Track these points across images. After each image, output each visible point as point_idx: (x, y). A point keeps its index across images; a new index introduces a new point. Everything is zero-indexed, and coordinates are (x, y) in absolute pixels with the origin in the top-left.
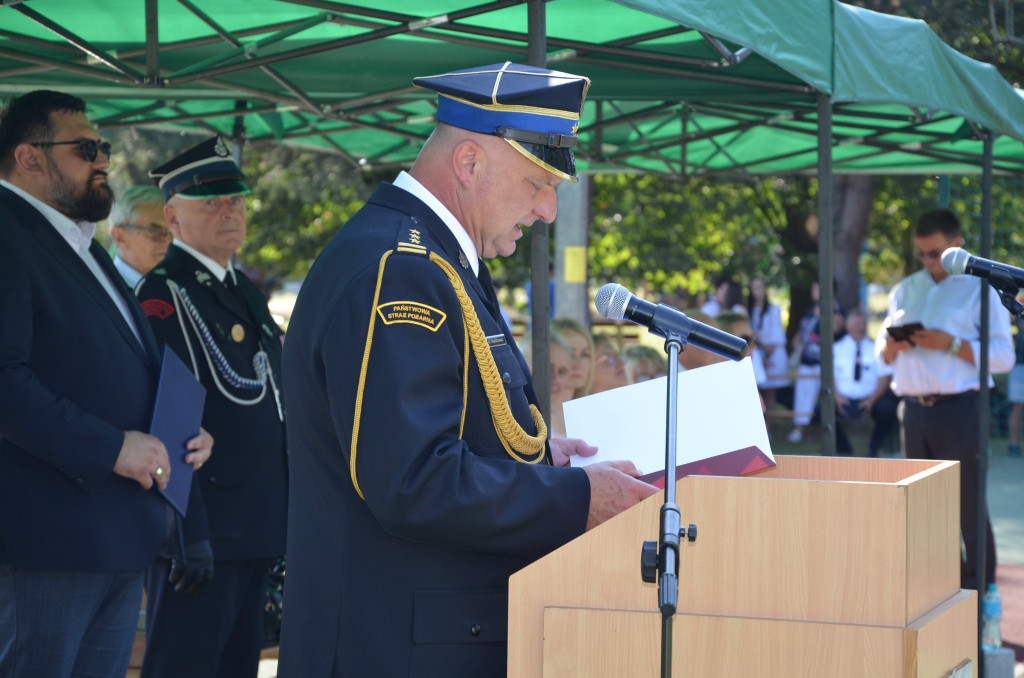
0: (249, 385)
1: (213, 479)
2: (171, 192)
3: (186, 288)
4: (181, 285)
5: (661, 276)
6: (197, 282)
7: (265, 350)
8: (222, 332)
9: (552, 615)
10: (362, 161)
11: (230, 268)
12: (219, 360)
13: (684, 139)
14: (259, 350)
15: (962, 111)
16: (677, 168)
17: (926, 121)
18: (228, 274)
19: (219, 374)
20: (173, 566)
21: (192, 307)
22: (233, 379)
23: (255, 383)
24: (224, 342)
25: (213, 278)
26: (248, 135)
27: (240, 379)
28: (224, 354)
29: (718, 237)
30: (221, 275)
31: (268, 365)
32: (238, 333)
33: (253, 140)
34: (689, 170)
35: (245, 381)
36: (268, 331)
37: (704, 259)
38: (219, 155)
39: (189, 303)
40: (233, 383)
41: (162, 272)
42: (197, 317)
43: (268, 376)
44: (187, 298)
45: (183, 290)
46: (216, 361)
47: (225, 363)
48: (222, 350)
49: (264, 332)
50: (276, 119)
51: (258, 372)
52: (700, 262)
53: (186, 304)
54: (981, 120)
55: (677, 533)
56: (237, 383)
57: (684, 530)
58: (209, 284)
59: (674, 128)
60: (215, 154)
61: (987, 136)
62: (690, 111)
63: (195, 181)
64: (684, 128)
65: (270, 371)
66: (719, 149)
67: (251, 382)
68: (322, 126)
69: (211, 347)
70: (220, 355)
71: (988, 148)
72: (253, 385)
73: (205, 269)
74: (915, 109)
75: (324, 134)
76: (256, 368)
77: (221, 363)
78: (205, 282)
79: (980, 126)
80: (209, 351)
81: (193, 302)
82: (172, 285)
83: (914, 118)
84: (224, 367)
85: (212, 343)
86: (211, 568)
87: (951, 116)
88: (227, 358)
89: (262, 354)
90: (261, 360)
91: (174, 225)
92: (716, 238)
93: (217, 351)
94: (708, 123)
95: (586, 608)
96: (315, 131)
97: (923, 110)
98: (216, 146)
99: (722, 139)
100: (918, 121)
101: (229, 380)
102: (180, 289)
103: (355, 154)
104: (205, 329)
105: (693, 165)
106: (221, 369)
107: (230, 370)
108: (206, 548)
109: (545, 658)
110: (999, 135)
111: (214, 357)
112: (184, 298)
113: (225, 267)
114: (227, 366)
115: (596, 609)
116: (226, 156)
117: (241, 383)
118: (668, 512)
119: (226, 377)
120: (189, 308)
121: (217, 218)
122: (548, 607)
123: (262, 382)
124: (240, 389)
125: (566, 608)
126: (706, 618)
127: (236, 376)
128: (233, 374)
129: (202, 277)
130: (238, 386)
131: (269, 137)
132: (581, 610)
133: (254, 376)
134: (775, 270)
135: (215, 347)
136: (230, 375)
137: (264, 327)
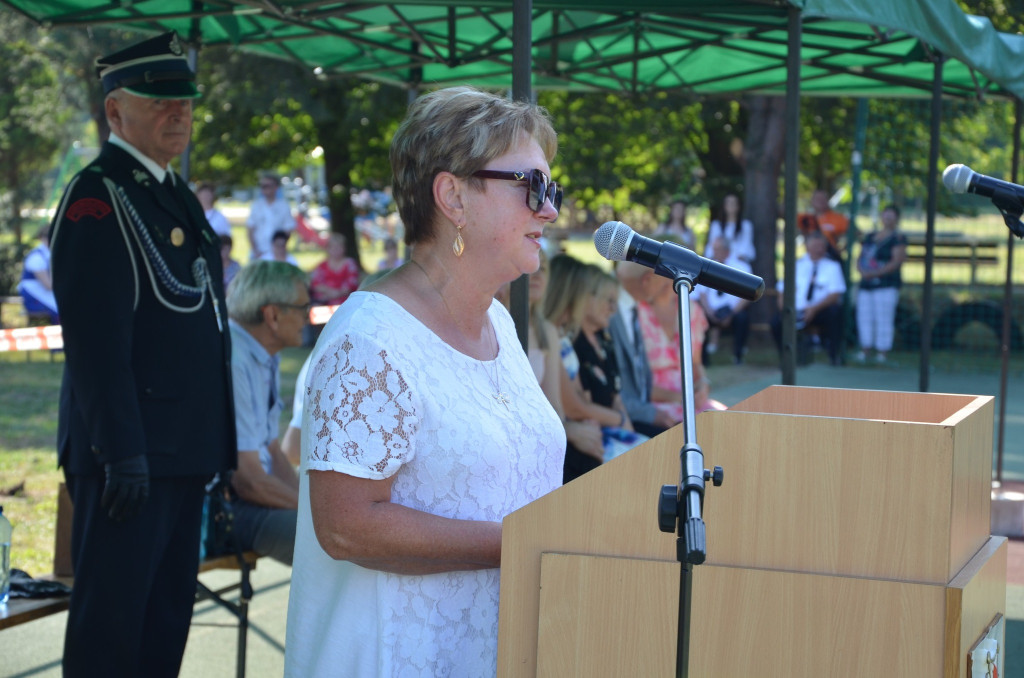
0: (189, 292)
1: (149, 390)
2: (116, 85)
3: (124, 186)
4: (118, 184)
5: (589, 192)
6: (135, 182)
7: (204, 257)
8: (161, 235)
9: (549, 561)
10: (318, 70)
11: (170, 169)
12: (159, 264)
13: (636, 57)
14: (197, 256)
15: (917, 32)
16: (629, 86)
17: (885, 41)
18: (168, 176)
19: (158, 280)
20: (107, 482)
21: (131, 207)
22: (172, 285)
23: (195, 290)
24: (164, 245)
25: (152, 178)
26: (205, 40)
27: (180, 286)
28: (164, 258)
29: (643, 158)
30: (160, 175)
31: (208, 273)
32: (177, 237)
33: (209, 44)
34: (639, 88)
35: (185, 287)
36: (207, 237)
37: (630, 178)
38: (173, 53)
39: (128, 203)
40: (172, 290)
41: (97, 169)
42: (136, 218)
43: (207, 284)
44: (125, 198)
45: (121, 189)
46: (155, 265)
47: (165, 267)
48: (162, 254)
49: (204, 237)
50: (230, 24)
51: (197, 279)
52: (626, 181)
53: (125, 203)
54: (934, 42)
55: (701, 475)
56: (176, 289)
57: (709, 473)
58: (147, 184)
59: (626, 46)
60: (169, 51)
61: (938, 58)
62: (642, 29)
63: (147, 78)
64: (636, 45)
65: (209, 279)
66: (668, 68)
67: (191, 289)
68: (277, 33)
69: (151, 250)
70: (160, 259)
71: (938, 72)
72: (193, 293)
73: (143, 169)
74: (875, 28)
75: (279, 41)
76: (195, 275)
77: (161, 268)
78: (144, 181)
79: (931, 47)
80: (148, 255)
81: (132, 202)
82: (109, 183)
83: (873, 37)
84: (163, 272)
85: (152, 246)
86: (146, 485)
87: (907, 37)
88: (167, 263)
89: (201, 260)
90: (200, 266)
91: (115, 119)
92: (641, 159)
93: (157, 255)
94: (659, 41)
95: (588, 555)
96: (270, 38)
97: (883, 29)
98: (172, 43)
99: (671, 58)
100: (877, 40)
101: (169, 286)
102: (117, 188)
103: (310, 63)
104: (145, 231)
105: (642, 83)
106: (160, 274)
107: (169, 276)
108: (142, 464)
109: (542, 609)
110: (949, 57)
111: (153, 261)
112: (122, 197)
113: (165, 168)
114: (167, 272)
115: (600, 556)
116: (180, 55)
117: (180, 290)
118: (689, 453)
119: (165, 282)
120: (127, 208)
121: (163, 120)
122: (547, 552)
123: (203, 290)
124: (179, 296)
125: (567, 553)
126: (724, 568)
127: (176, 282)
128: (173, 279)
129: (140, 176)
130: (177, 292)
131: (226, 42)
132: (582, 557)
133: (193, 283)
134: (696, 190)
135: (155, 250)
136: (169, 280)
137: (204, 232)
